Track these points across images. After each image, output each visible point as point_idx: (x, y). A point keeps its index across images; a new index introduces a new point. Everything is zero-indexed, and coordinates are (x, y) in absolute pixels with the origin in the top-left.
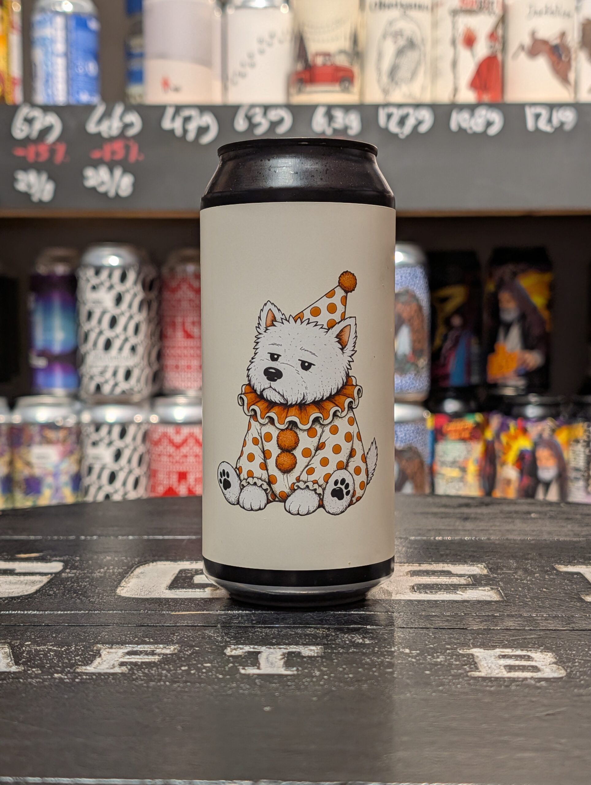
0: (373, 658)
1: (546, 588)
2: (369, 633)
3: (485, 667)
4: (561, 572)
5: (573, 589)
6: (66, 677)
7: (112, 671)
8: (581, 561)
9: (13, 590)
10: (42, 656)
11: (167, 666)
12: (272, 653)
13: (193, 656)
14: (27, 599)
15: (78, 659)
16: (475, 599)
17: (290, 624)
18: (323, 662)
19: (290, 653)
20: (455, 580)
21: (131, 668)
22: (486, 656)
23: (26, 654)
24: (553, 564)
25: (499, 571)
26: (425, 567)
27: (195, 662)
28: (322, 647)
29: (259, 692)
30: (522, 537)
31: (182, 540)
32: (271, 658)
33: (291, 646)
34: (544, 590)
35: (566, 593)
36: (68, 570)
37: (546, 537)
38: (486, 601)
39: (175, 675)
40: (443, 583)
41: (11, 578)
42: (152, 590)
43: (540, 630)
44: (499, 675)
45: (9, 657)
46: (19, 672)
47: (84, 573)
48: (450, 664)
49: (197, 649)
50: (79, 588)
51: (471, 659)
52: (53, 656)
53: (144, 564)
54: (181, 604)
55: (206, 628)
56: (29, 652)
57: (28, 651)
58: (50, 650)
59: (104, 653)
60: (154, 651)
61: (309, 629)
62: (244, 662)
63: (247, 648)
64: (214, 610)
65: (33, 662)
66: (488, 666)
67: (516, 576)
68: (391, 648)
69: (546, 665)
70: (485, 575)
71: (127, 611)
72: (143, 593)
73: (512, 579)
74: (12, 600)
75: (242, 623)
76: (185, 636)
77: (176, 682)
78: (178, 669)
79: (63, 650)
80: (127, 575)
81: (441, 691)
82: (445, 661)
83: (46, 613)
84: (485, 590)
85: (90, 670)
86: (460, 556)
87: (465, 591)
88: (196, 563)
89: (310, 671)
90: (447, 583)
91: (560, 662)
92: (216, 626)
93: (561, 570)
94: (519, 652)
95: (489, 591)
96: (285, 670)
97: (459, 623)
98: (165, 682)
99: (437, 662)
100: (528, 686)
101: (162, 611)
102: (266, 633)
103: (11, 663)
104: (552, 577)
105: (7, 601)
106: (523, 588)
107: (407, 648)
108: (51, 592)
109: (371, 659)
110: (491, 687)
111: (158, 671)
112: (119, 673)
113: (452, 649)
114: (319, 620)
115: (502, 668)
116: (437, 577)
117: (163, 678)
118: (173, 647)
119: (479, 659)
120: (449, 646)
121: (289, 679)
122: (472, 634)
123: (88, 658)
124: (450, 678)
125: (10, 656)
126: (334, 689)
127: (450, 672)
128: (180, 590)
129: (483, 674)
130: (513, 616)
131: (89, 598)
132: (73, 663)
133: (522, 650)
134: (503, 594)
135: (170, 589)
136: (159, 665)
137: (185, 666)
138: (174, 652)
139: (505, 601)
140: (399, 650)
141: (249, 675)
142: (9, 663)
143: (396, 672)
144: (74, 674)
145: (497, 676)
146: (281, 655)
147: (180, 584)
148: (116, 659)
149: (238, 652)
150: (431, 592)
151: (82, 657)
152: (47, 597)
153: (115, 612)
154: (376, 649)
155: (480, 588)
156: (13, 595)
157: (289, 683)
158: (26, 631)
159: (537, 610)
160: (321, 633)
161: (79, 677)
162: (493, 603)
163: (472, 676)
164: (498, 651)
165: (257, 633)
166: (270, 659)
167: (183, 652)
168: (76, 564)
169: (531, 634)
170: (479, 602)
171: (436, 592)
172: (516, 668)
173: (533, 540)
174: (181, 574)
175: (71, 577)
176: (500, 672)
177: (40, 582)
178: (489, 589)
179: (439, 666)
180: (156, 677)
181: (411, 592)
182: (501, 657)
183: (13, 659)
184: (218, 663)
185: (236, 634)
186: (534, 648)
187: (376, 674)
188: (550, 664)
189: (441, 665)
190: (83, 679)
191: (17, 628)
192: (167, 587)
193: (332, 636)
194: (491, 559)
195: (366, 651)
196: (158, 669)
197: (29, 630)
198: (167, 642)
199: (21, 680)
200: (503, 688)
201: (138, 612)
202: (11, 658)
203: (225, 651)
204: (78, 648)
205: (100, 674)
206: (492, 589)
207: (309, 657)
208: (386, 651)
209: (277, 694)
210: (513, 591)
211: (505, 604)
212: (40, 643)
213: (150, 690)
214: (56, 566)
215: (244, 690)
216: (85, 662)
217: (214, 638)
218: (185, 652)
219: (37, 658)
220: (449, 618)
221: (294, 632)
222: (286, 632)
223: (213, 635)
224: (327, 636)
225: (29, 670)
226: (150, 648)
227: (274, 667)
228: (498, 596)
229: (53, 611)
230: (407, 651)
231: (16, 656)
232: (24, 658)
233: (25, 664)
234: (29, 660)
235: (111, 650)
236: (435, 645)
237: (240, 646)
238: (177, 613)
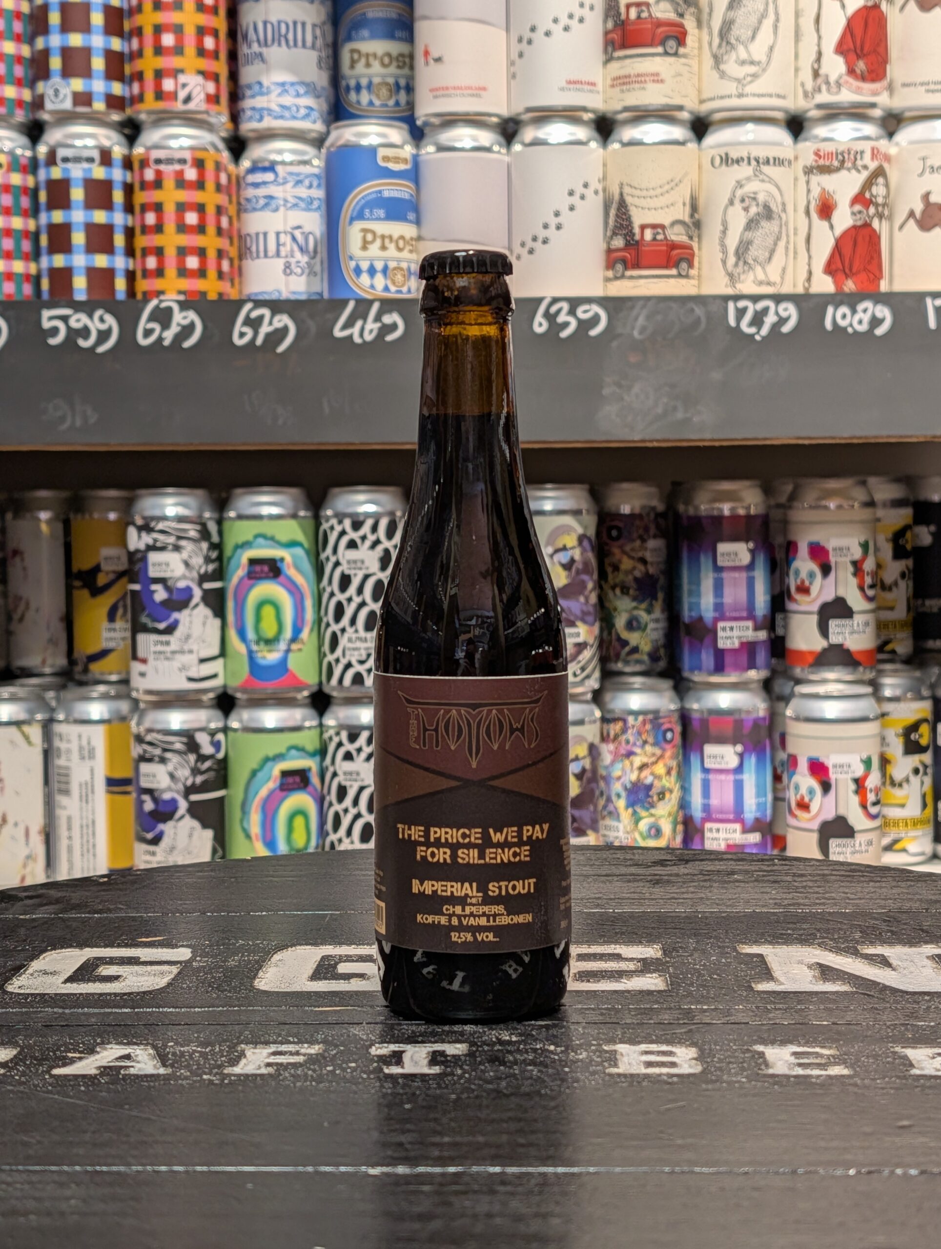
1: (718, 975)
3: (624, 1064)
4: (741, 954)
5: (747, 975)
6: (215, 1078)
7: (259, 1072)
8: (768, 939)
9: (142, 984)
10: (187, 1057)
11: (312, 1067)
12: (417, 1052)
13: (337, 1056)
14: (160, 994)
15: (224, 1060)
16: (638, 989)
19: (434, 1052)
20: (623, 966)
21: (277, 1068)
22: (629, 1052)
23: (172, 1055)
24: (737, 944)
25: (674, 954)
26: (594, 949)
27: (339, 1062)
28: (468, 1045)
29: (401, 1091)
30: (714, 909)
32: (416, 1056)
33: (436, 1045)
34: (715, 976)
35: (737, 981)
36: (198, 958)
38: (649, 991)
39: (321, 1076)
40: (609, 970)
41: (136, 968)
42: (293, 981)
44: (637, 1072)
46: (167, 1074)
47: (217, 962)
48: (591, 1061)
49: (342, 1048)
50: (213, 980)
51: (613, 1055)
52: (199, 1058)
53: (283, 950)
54: (324, 998)
55: (351, 1025)
56: (174, 1054)
57: (172, 1052)
58: (194, 1051)
59: (248, 1053)
60: (299, 1051)
61: (457, 1026)
62: (388, 1061)
63: (393, 1047)
64: (358, 1006)
65: (179, 1063)
66: (627, 1062)
67: (690, 960)
68: (536, 1045)
69: (686, 1061)
70: (657, 958)
71: (268, 1008)
72: (282, 986)
73: (685, 963)
74: (144, 995)
75: (388, 1020)
76: (330, 1034)
78: (324, 1069)
79: (207, 1050)
80: (265, 963)
82: (587, 1058)
83: (183, 1010)
84: (652, 978)
85: (237, 1071)
86: (637, 934)
87: (631, 979)
88: (340, 947)
89: (452, 1071)
90: (612, 969)
91: (700, 1057)
92: (361, 1023)
93: (744, 951)
94: (663, 1048)
95: (656, 978)
96: (428, 1069)
97: (613, 1016)
98: (311, 1082)
99: (579, 1058)
100: (659, 1081)
101: (304, 1007)
102: (413, 1031)
103: (157, 1065)
104: (729, 960)
105: (138, 997)
106: (693, 975)
107: (551, 1045)
108: (185, 986)
109: (514, 1057)
110: (625, 1083)
111: (304, 1072)
112: (266, 1074)
113: (597, 1045)
115: (641, 1064)
116: (603, 962)
117: (309, 1078)
118: (318, 1047)
119: (622, 1055)
120: (594, 1042)
121: (431, 1078)
123: (234, 1059)
124: (587, 1074)
125: (156, 1057)
126: (473, 1087)
127: (589, 1069)
128: (323, 982)
129: (620, 1070)
130: (670, 1009)
131: (226, 992)
132: (219, 1064)
133: (665, 1046)
134: (669, 982)
135: (311, 981)
136: (305, 1065)
137: (330, 1066)
138: (319, 1052)
139: (669, 990)
140: (544, 1046)
141: (392, 1074)
142: (155, 1066)
144: (222, 1075)
145: (633, 1072)
146: (426, 1054)
147: (321, 975)
148: (261, 1060)
149: (383, 1051)
150: (594, 982)
151: (228, 1057)
152: (180, 991)
153: (255, 1008)
154: (521, 1046)
155: (647, 975)
156: (144, 989)
158: (166, 1031)
159: (699, 1001)
160: (469, 1029)
161: (228, 1078)
162: (655, 993)
163: (610, 1072)
164: (643, 1047)
165: (403, 1031)
166: (415, 1058)
167: (328, 1052)
168: (207, 950)
169: (682, 1028)
170: (641, 992)
171: (599, 981)
172: (655, 1064)
173: (726, 912)
174: (324, 961)
175: (202, 966)
176: (638, 1068)
177: (169, 973)
178: (657, 976)
179: (579, 1063)
180: (302, 1078)
181: (572, 980)
182: (644, 1053)
183: (159, 1060)
184: (363, 1062)
185: (381, 1032)
186: (680, 1043)
187: (517, 1072)
188: (690, 1060)
190: (232, 1079)
191: (157, 1027)
192: (309, 977)
193: (480, 1033)
194: (670, 938)
195: (511, 1048)
196: (303, 1069)
197: (169, 1029)
198: (312, 1042)
199: (172, 1082)
200: (635, 1084)
201: (279, 1008)
202: (156, 1059)
203: (370, 1050)
204: (222, 1049)
205: (247, 1076)
206: (660, 976)
207: (452, 1055)
208: (531, 1048)
209: (418, 1092)
210: (681, 979)
211: (668, 994)
212: (183, 1044)
213: (297, 1090)
214: (184, 954)
215: (387, 1089)
216: (231, 1063)
217: (359, 1037)
219: (183, 1059)
220: (604, 1012)
221: (441, 1029)
222: (434, 1029)
223: (358, 1033)
224: (475, 1032)
225: (178, 1072)
226: (295, 1048)
227: (418, 1066)
228: (664, 985)
229: (190, 1008)
230: (552, 1048)
231: (163, 1058)
232: (169, 1059)
233: (172, 1066)
234: (175, 1062)
235: (256, 1051)
236: (582, 1041)
237: (386, 1045)
238: (321, 1009)
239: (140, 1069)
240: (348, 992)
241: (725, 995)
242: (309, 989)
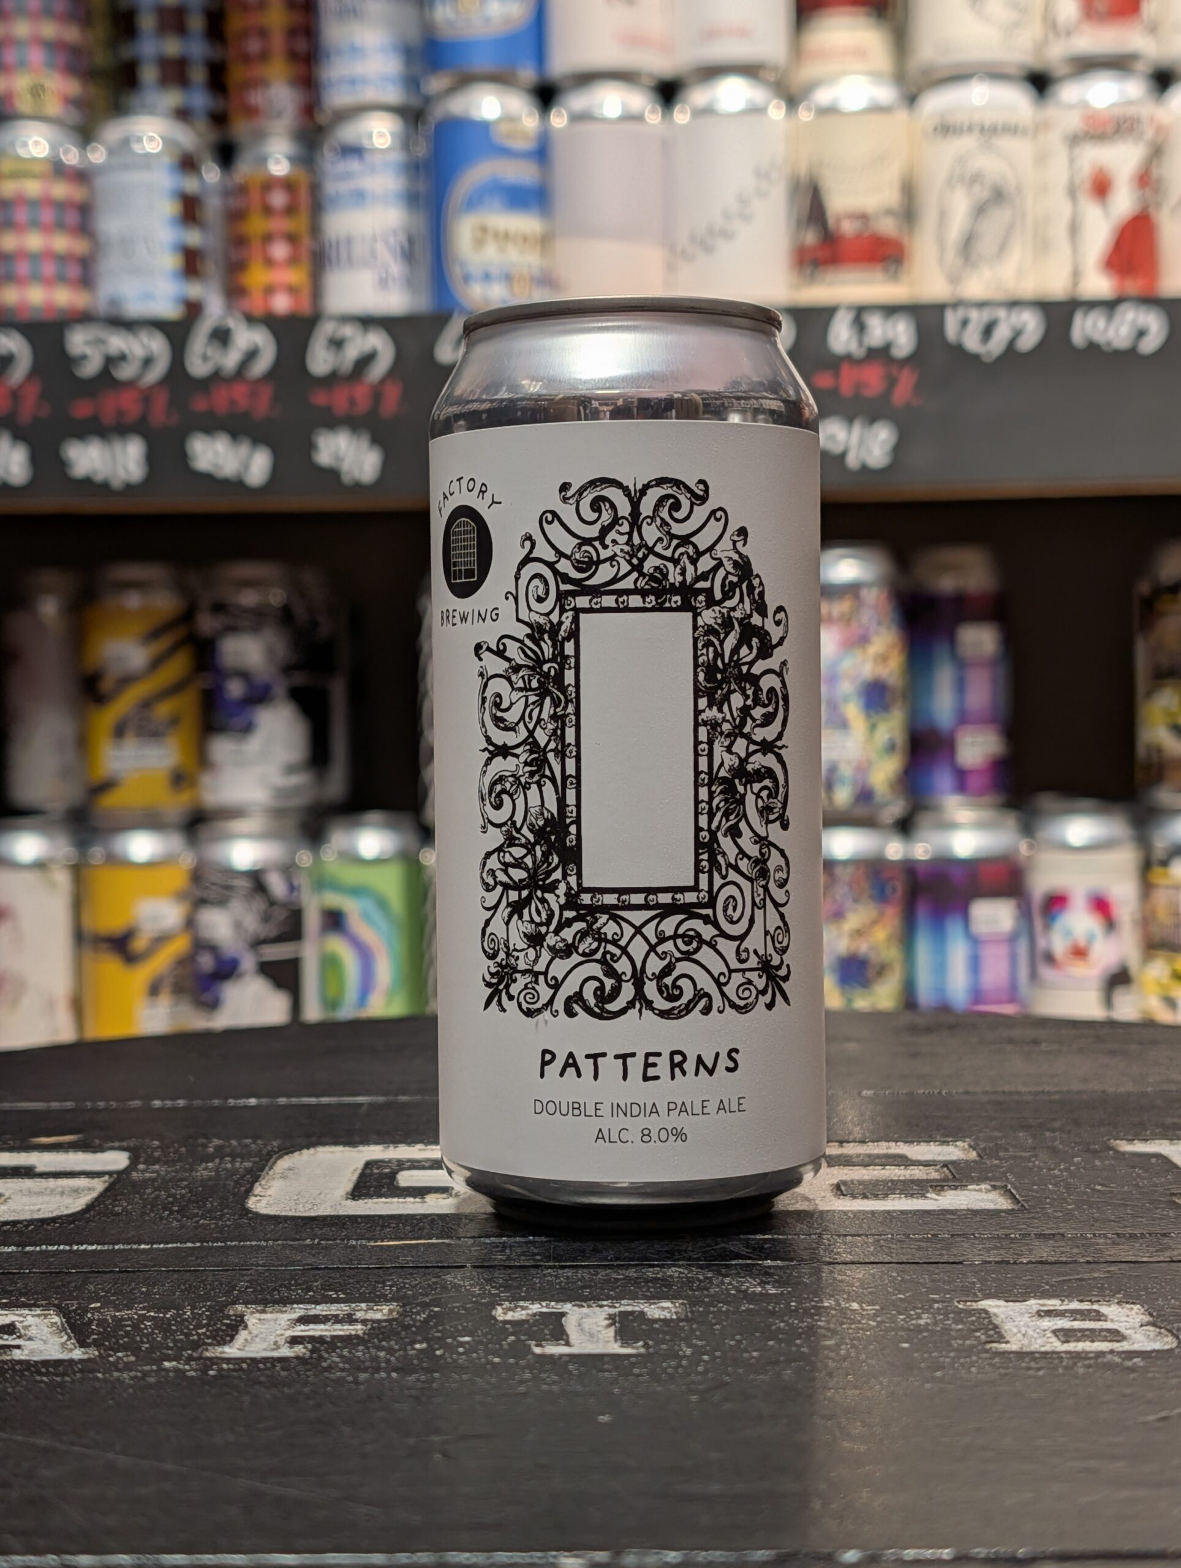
0: (790, 1321)
1: (1103, 1185)
2: (771, 1275)
3: (1015, 1334)
4: (1124, 1153)
5: (1156, 1185)
6: (187, 1367)
7: (275, 1354)
8: (1158, 1131)
9: (38, 1207)
10: (129, 1328)
11: (384, 1343)
12: (587, 1316)
13: (431, 1323)
14: (73, 1222)
15: (204, 1334)
16: (963, 1207)
17: (611, 1260)
18: (692, 1330)
19: (622, 1315)
20: (918, 1173)
21: (314, 1346)
22: (1011, 1313)
23: (97, 1326)
24: (1105, 1139)
25: (1001, 1154)
26: (851, 1149)
27: (439, 1334)
28: (685, 1302)
29: (579, 1388)
30: (1034, 1089)
31: (360, 1105)
32: (587, 1323)
33: (623, 1302)
34: (1099, 1187)
35: (1142, 1193)
36: (141, 1167)
37: (1076, 1086)
38: (988, 1211)
39: (406, 1361)
40: (895, 1178)
41: (29, 1184)
42: (319, 1201)
43: (1106, 1262)
44: (1048, 1348)
45: (63, 1333)
46: (89, 1360)
47: (177, 1172)
48: (946, 1330)
49: (437, 1309)
50: (170, 1199)
51: (984, 1318)
52: (153, 1329)
53: (292, 1152)
54: (383, 1227)
55: (445, 1270)
56: (102, 1323)
57: (99, 1320)
58: (143, 1316)
59: (252, 1320)
60: (352, 1315)
61: (651, 1269)
62: (535, 1332)
63: (536, 1308)
64: (451, 1238)
65: (113, 1340)
66: (1020, 1332)
67: (1037, 1163)
68: (823, 1302)
69: (1134, 1328)
70: (974, 1161)
71: (280, 1242)
72: (301, 1207)
73: (1031, 1169)
74: (43, 1225)
75: (514, 1260)
76: (407, 1286)
77: (410, 1374)
78: (409, 1348)
79: (168, 1316)
80: (264, 1173)
81: (941, 1380)
82: (936, 1324)
83: (117, 1247)
84: (980, 1190)
85: (230, 1353)
86: (917, 1126)
87: (943, 1193)
88: (396, 1147)
89: (671, 1348)
90: (902, 1178)
91: (1158, 1321)
92: (463, 1267)
93: (1121, 1149)
94: (1075, 1305)
95: (988, 1191)
96: (621, 1347)
97: (944, 1252)
98: (388, 1373)
99: (920, 1325)
100: (1110, 1366)
101: (348, 1240)
102: (568, 1278)
103: (68, 1343)
104: (1107, 1162)
105: (30, 1228)
106: (1055, 1185)
107: (854, 1301)
108: (118, 1209)
109: (788, 1324)
110: (1039, 1369)
111: (369, 1352)
112: (294, 1358)
113: (943, 1302)
114: (667, 1252)
115: (1049, 1334)
116: (880, 1168)
117: (383, 1365)
118: (388, 1308)
119: (1000, 1319)
120: (935, 1297)
121: (633, 1365)
122: (976, 1272)
123: (223, 1331)
124: (952, 1354)
125: (65, 1330)
126: (727, 1379)
127: (951, 1345)
128: (376, 1200)
129: (1014, 1347)
131: (197, 1219)
132: (194, 1340)
133: (1081, 1301)
134: (1017, 1196)
135: (354, 1199)
136: (369, 1341)
137: (420, 1342)
138: (391, 1317)
139: (1026, 1209)
140: (839, 1305)
141: (552, 1356)
142: (63, 1345)
143: (843, 1347)
144: (202, 1361)
145: (1043, 1349)
146: (606, 1319)
147: (372, 1189)
148: (278, 1332)
149: (518, 1315)
150: (876, 1196)
151: (210, 1328)
152: (112, 1218)
153: (254, 1243)
154: (793, 1304)
155: (969, 1187)
156: (40, 1215)
157: (636, 1371)
158: (85, 1282)
159: (1093, 1225)
160: (676, 1275)
161: (215, 1367)
162: (1003, 1214)
163: (993, 1350)
164: (1034, 1304)
165: (550, 1278)
166: (586, 1327)
167: (410, 1316)
168: (156, 1154)
169: (1092, 1271)
170: (975, 1212)
171: (886, 1196)
172: (1079, 1335)
173: (1057, 1092)
174: (371, 1169)
175: (150, 1179)
176: (1048, 1343)
177: (89, 1189)
178: (989, 1187)
179: (926, 1334)
180: (367, 1364)
181: (836, 1195)
182: (1042, 1314)
183: (72, 1335)
184: (485, 1335)
185: (506, 1280)
186: (1105, 1296)
187: (802, 1350)
188: (1142, 1326)
189: (927, 1331)
190: (223, 1369)
191: (65, 1278)
192: (347, 1194)
193: (700, 1281)
194: (980, 1132)
195: (774, 1308)
196: (368, 1348)
197: (91, 1280)
198: (374, 1299)
199: (100, 1375)
200: (1061, 1371)
201: (300, 1242)
202: (67, 1333)
203: (493, 1313)
204: (197, 1313)
205: (253, 1360)
206: (994, 1187)
207: (660, 1320)
208: (814, 1307)
209: (616, 1390)
210: (1037, 1192)
211: (1027, 1216)
212: (119, 1304)
213: (362, 1387)
214: (116, 1160)
215: (549, 1384)
216: (218, 1339)
217: (468, 1290)
218: (414, 1316)
219: (121, 1333)
220: (923, 1244)
221: (623, 1275)
222: (607, 1275)
223: (461, 1283)
224: (690, 1281)
225: (111, 1356)
226: (342, 1311)
227: (598, 1341)
228: (1009, 1201)
229: (129, 1244)
230: (855, 1306)
231: (78, 1330)
232: (93, 1332)
233: (97, 1344)
234: (105, 1336)
235: (263, 1316)
236: (907, 1295)
237: (522, 1303)
238: (379, 1243)
239: (32, 1352)
240: (425, 1216)
241: (1134, 1216)
242: (351, 1212)
